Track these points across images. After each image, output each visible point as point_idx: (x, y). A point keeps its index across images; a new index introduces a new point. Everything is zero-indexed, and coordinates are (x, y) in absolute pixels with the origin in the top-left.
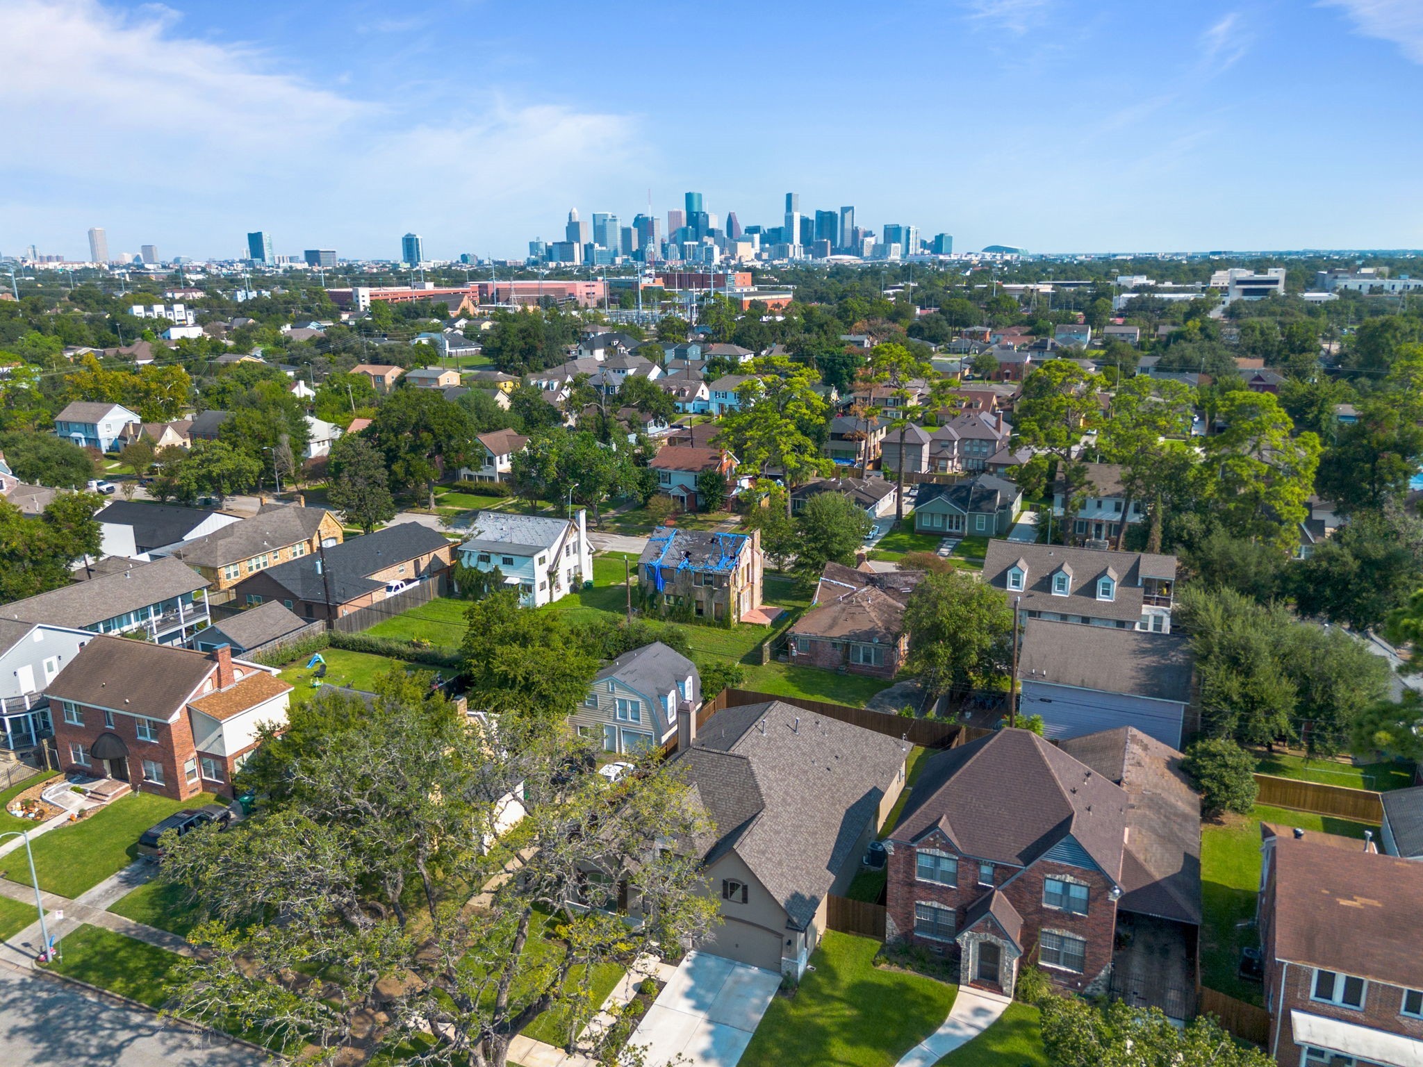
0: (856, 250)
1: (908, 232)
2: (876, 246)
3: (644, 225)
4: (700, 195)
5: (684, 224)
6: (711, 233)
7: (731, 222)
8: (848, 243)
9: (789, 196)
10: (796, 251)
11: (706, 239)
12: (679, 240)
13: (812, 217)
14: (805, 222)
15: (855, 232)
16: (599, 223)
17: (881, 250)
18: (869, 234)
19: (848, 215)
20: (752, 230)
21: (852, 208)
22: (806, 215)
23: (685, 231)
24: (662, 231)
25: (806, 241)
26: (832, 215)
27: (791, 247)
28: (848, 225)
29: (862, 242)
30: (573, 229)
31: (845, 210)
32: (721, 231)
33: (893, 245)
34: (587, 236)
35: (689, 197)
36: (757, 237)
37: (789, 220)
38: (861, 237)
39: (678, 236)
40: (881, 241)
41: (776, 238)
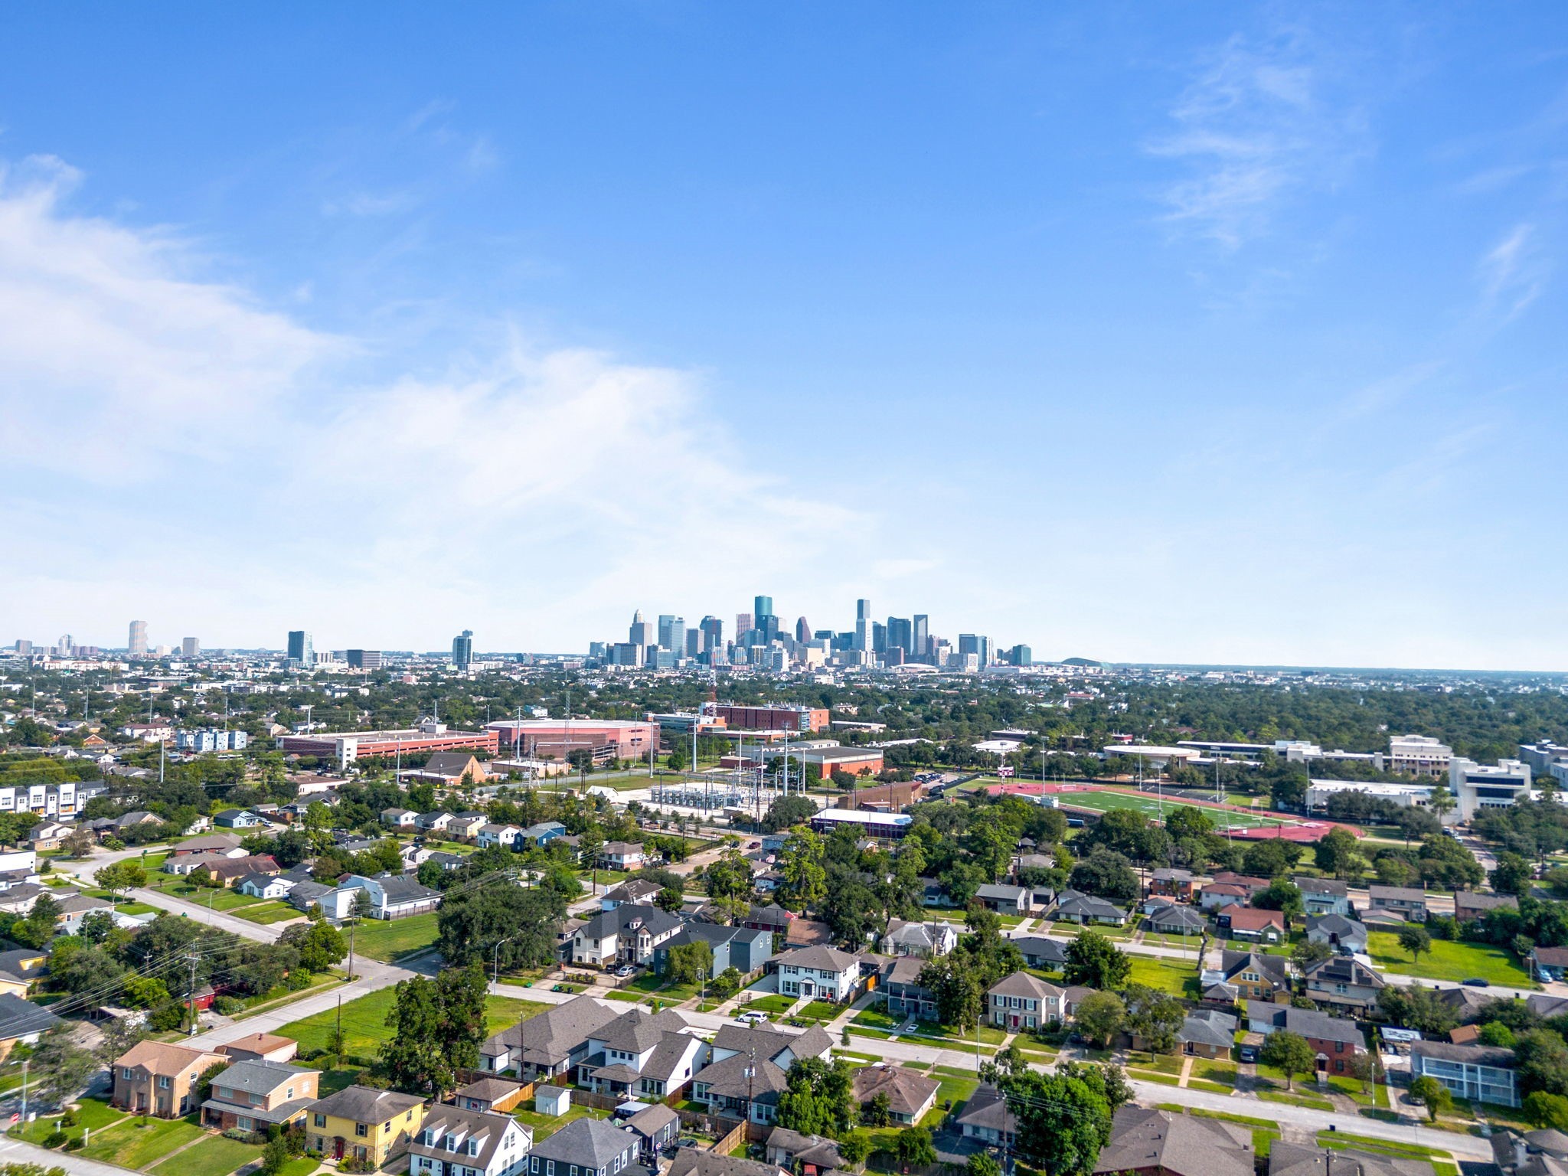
0: (930, 657)
1: (984, 642)
2: (951, 656)
3: (712, 626)
4: (770, 599)
5: (753, 627)
6: (780, 636)
7: (801, 625)
8: (922, 650)
9: (861, 603)
10: (868, 658)
11: (774, 642)
12: (747, 643)
13: (884, 623)
14: (877, 628)
15: (930, 641)
16: (665, 624)
17: (957, 661)
18: (945, 643)
19: (921, 624)
20: (823, 635)
21: (926, 616)
22: (879, 622)
23: (753, 633)
24: (729, 634)
25: (879, 648)
26: (905, 623)
27: (863, 654)
28: (921, 633)
29: (938, 650)
30: (637, 630)
31: (918, 618)
32: (790, 635)
33: (970, 655)
34: (652, 637)
35: (759, 601)
36: (827, 642)
37: (861, 625)
38: (935, 646)
39: (745, 638)
40: (956, 651)
41: (847, 644)
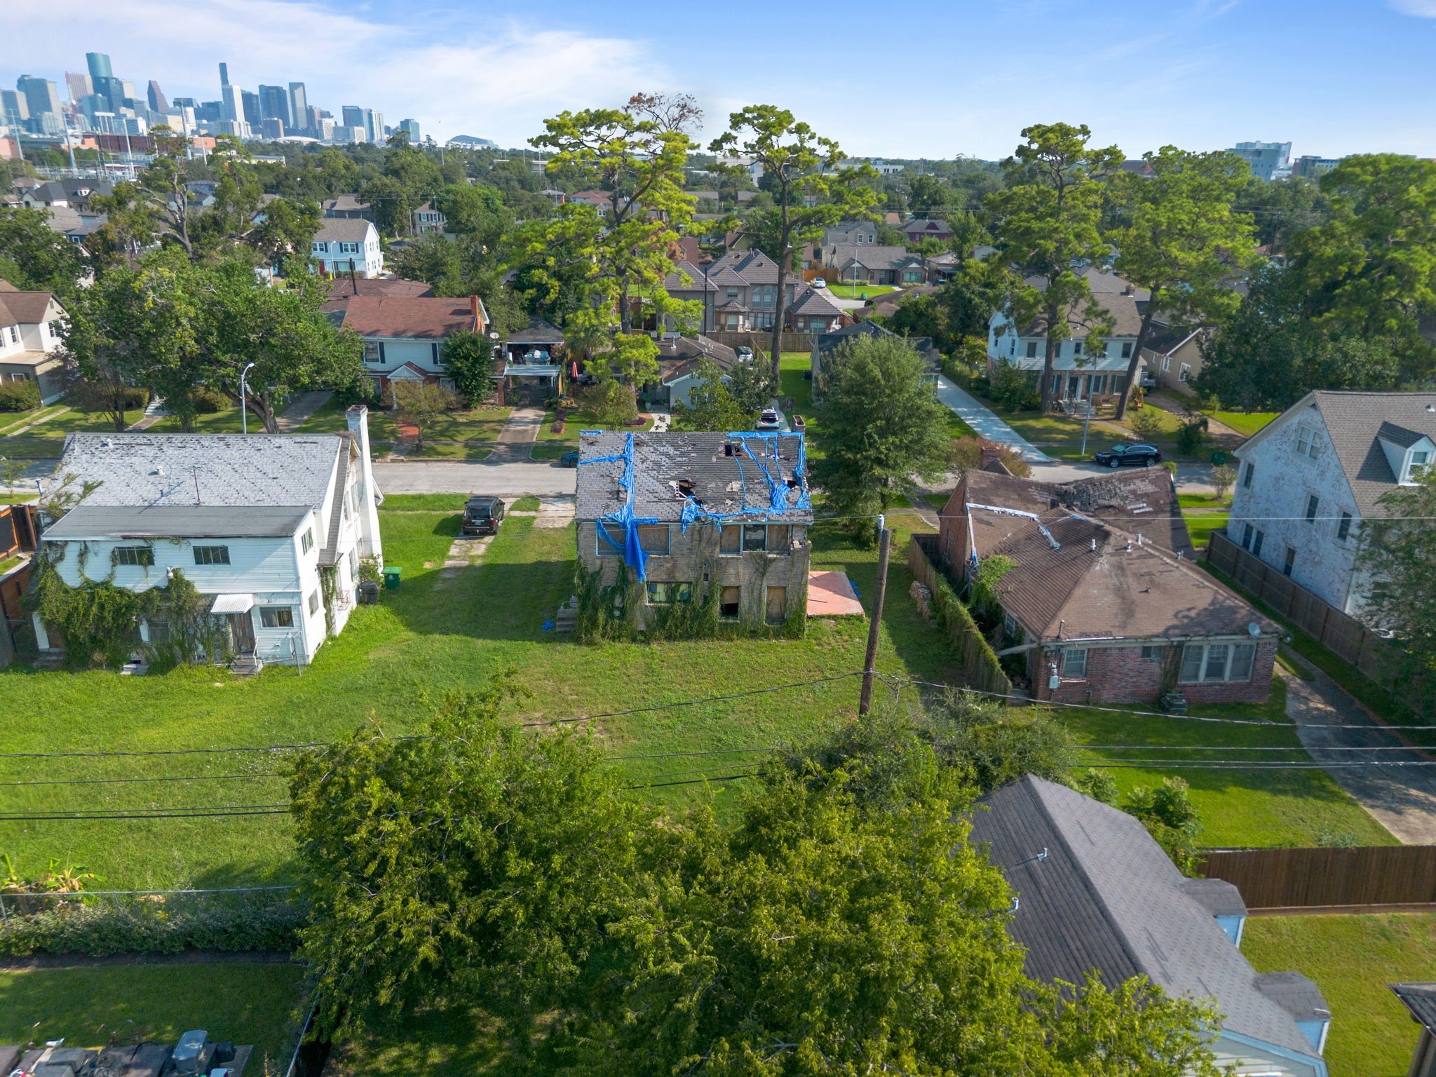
0: (313, 128)
1: (370, 116)
2: (336, 129)
3: (34, 89)
4: (106, 57)
5: (90, 91)
6: (129, 103)
7: (152, 91)
8: (303, 124)
9: (223, 67)
10: (242, 129)
11: (123, 110)
12: (87, 108)
13: (256, 91)
14: (247, 97)
15: (310, 112)
17: (345, 131)
18: (328, 115)
19: (298, 92)
20: (182, 103)
21: (302, 84)
22: (248, 90)
23: (92, 100)
24: (61, 97)
25: (251, 117)
26: (279, 91)
27: (236, 125)
28: (300, 103)
29: (320, 123)
31: (294, 86)
32: (142, 103)
33: (356, 129)
35: (91, 58)
36: (190, 110)
37: (228, 93)
38: (317, 117)
39: (86, 106)
40: (341, 124)
41: (214, 114)
